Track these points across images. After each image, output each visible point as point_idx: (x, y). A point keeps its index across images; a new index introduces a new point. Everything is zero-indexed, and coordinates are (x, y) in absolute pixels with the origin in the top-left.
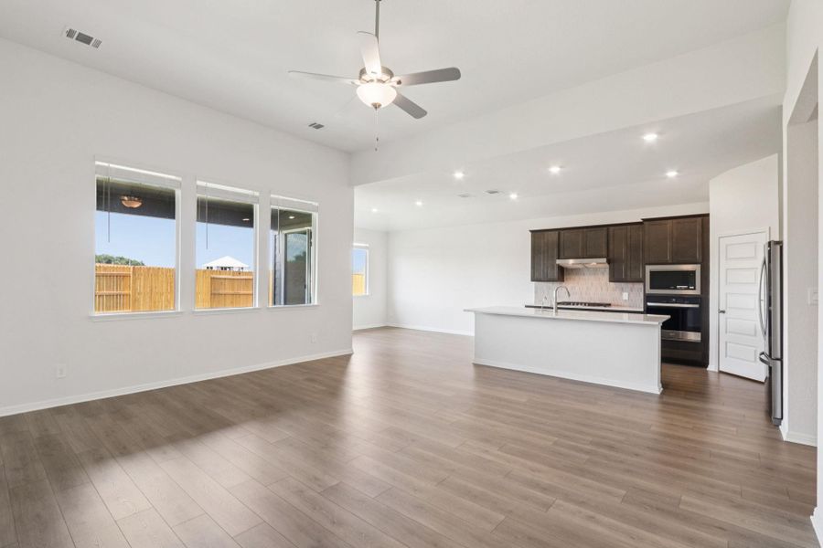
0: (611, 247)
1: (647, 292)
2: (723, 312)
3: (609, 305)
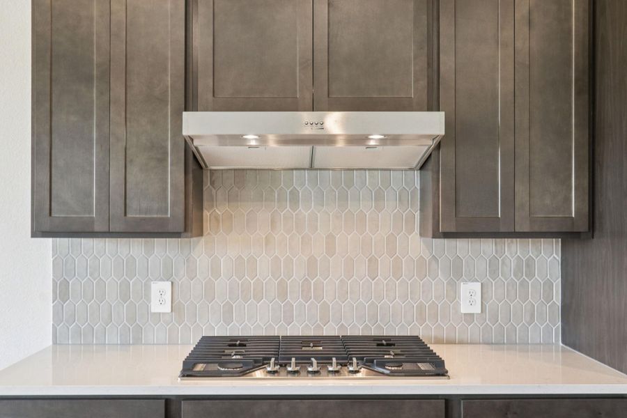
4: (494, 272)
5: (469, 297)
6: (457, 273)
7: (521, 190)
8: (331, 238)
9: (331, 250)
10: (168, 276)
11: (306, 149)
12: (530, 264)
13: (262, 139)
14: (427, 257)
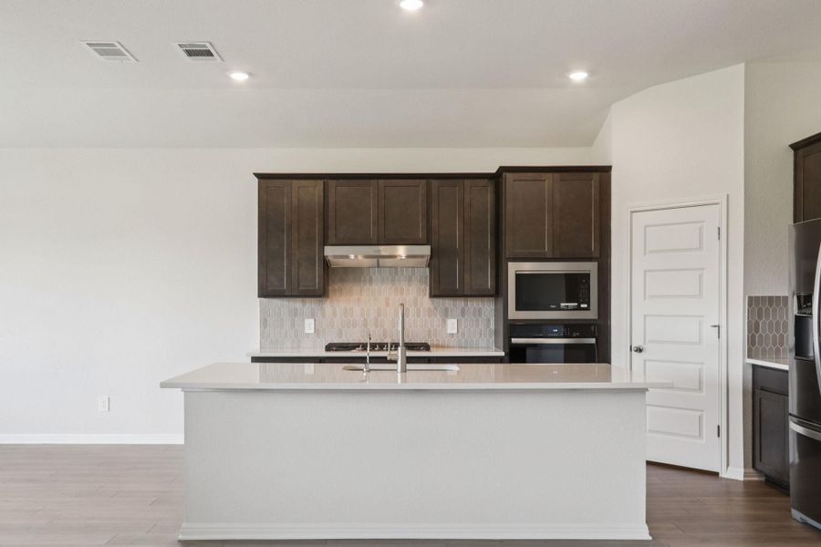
0: (435, 222)
1: (510, 317)
2: (639, 350)
3: (427, 347)
4: (463, 315)
5: (452, 326)
6: (446, 314)
7: (467, 277)
8: (387, 300)
9: (387, 304)
10: (313, 316)
11: (376, 260)
12: (480, 310)
13: (356, 257)
14: (432, 307)
